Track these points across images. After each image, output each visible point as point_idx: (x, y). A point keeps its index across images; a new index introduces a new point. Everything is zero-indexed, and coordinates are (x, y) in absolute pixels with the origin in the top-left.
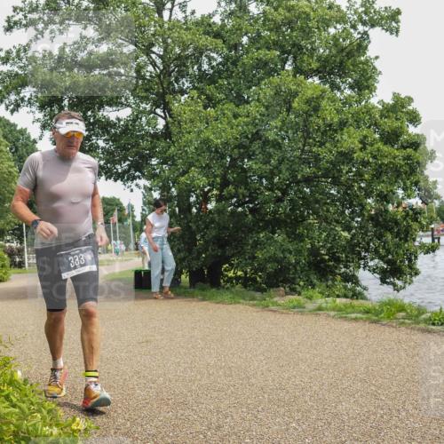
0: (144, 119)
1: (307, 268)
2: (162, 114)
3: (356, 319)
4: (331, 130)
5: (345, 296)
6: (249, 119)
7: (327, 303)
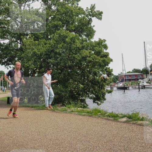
0: (13, 44)
1: (68, 97)
2: (20, 42)
3: (84, 115)
4: (79, 50)
5: (81, 107)
6: (50, 45)
7: (75, 109)
